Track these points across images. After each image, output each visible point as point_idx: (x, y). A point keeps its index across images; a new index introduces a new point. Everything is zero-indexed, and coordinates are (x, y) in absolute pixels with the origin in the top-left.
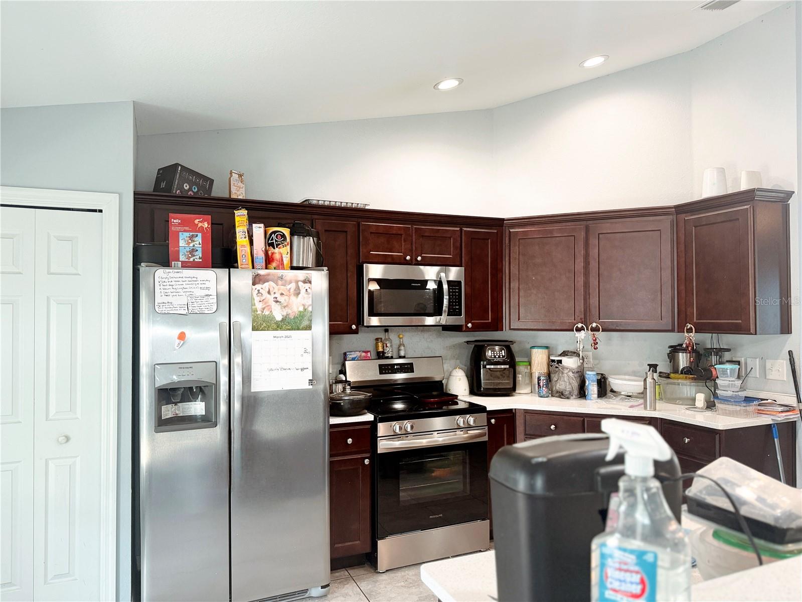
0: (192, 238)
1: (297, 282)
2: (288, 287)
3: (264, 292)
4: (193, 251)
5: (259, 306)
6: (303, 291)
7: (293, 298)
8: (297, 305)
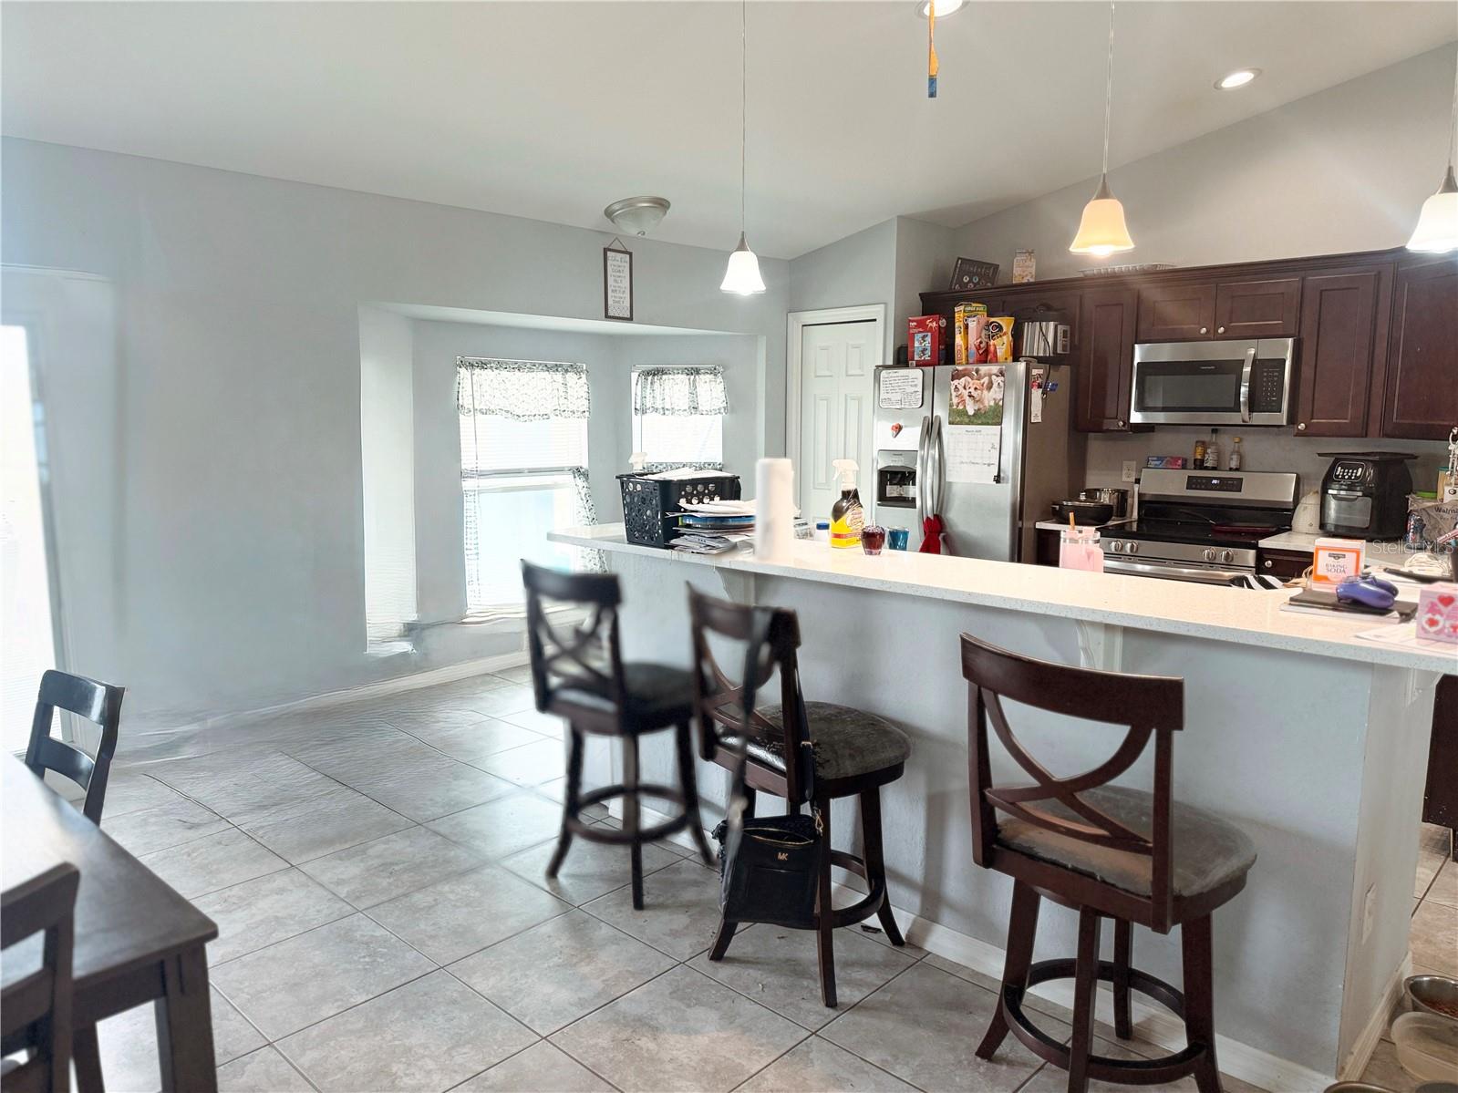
0: (923, 338)
1: (990, 376)
2: (982, 381)
3: (960, 387)
4: (923, 351)
5: (955, 401)
6: (995, 385)
7: (985, 392)
8: (990, 398)
